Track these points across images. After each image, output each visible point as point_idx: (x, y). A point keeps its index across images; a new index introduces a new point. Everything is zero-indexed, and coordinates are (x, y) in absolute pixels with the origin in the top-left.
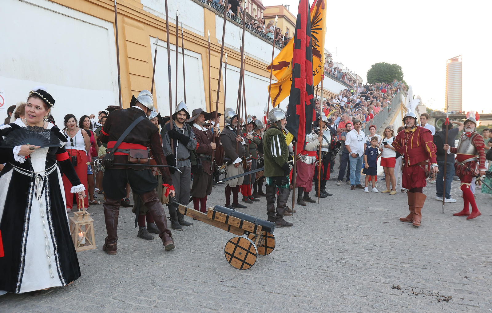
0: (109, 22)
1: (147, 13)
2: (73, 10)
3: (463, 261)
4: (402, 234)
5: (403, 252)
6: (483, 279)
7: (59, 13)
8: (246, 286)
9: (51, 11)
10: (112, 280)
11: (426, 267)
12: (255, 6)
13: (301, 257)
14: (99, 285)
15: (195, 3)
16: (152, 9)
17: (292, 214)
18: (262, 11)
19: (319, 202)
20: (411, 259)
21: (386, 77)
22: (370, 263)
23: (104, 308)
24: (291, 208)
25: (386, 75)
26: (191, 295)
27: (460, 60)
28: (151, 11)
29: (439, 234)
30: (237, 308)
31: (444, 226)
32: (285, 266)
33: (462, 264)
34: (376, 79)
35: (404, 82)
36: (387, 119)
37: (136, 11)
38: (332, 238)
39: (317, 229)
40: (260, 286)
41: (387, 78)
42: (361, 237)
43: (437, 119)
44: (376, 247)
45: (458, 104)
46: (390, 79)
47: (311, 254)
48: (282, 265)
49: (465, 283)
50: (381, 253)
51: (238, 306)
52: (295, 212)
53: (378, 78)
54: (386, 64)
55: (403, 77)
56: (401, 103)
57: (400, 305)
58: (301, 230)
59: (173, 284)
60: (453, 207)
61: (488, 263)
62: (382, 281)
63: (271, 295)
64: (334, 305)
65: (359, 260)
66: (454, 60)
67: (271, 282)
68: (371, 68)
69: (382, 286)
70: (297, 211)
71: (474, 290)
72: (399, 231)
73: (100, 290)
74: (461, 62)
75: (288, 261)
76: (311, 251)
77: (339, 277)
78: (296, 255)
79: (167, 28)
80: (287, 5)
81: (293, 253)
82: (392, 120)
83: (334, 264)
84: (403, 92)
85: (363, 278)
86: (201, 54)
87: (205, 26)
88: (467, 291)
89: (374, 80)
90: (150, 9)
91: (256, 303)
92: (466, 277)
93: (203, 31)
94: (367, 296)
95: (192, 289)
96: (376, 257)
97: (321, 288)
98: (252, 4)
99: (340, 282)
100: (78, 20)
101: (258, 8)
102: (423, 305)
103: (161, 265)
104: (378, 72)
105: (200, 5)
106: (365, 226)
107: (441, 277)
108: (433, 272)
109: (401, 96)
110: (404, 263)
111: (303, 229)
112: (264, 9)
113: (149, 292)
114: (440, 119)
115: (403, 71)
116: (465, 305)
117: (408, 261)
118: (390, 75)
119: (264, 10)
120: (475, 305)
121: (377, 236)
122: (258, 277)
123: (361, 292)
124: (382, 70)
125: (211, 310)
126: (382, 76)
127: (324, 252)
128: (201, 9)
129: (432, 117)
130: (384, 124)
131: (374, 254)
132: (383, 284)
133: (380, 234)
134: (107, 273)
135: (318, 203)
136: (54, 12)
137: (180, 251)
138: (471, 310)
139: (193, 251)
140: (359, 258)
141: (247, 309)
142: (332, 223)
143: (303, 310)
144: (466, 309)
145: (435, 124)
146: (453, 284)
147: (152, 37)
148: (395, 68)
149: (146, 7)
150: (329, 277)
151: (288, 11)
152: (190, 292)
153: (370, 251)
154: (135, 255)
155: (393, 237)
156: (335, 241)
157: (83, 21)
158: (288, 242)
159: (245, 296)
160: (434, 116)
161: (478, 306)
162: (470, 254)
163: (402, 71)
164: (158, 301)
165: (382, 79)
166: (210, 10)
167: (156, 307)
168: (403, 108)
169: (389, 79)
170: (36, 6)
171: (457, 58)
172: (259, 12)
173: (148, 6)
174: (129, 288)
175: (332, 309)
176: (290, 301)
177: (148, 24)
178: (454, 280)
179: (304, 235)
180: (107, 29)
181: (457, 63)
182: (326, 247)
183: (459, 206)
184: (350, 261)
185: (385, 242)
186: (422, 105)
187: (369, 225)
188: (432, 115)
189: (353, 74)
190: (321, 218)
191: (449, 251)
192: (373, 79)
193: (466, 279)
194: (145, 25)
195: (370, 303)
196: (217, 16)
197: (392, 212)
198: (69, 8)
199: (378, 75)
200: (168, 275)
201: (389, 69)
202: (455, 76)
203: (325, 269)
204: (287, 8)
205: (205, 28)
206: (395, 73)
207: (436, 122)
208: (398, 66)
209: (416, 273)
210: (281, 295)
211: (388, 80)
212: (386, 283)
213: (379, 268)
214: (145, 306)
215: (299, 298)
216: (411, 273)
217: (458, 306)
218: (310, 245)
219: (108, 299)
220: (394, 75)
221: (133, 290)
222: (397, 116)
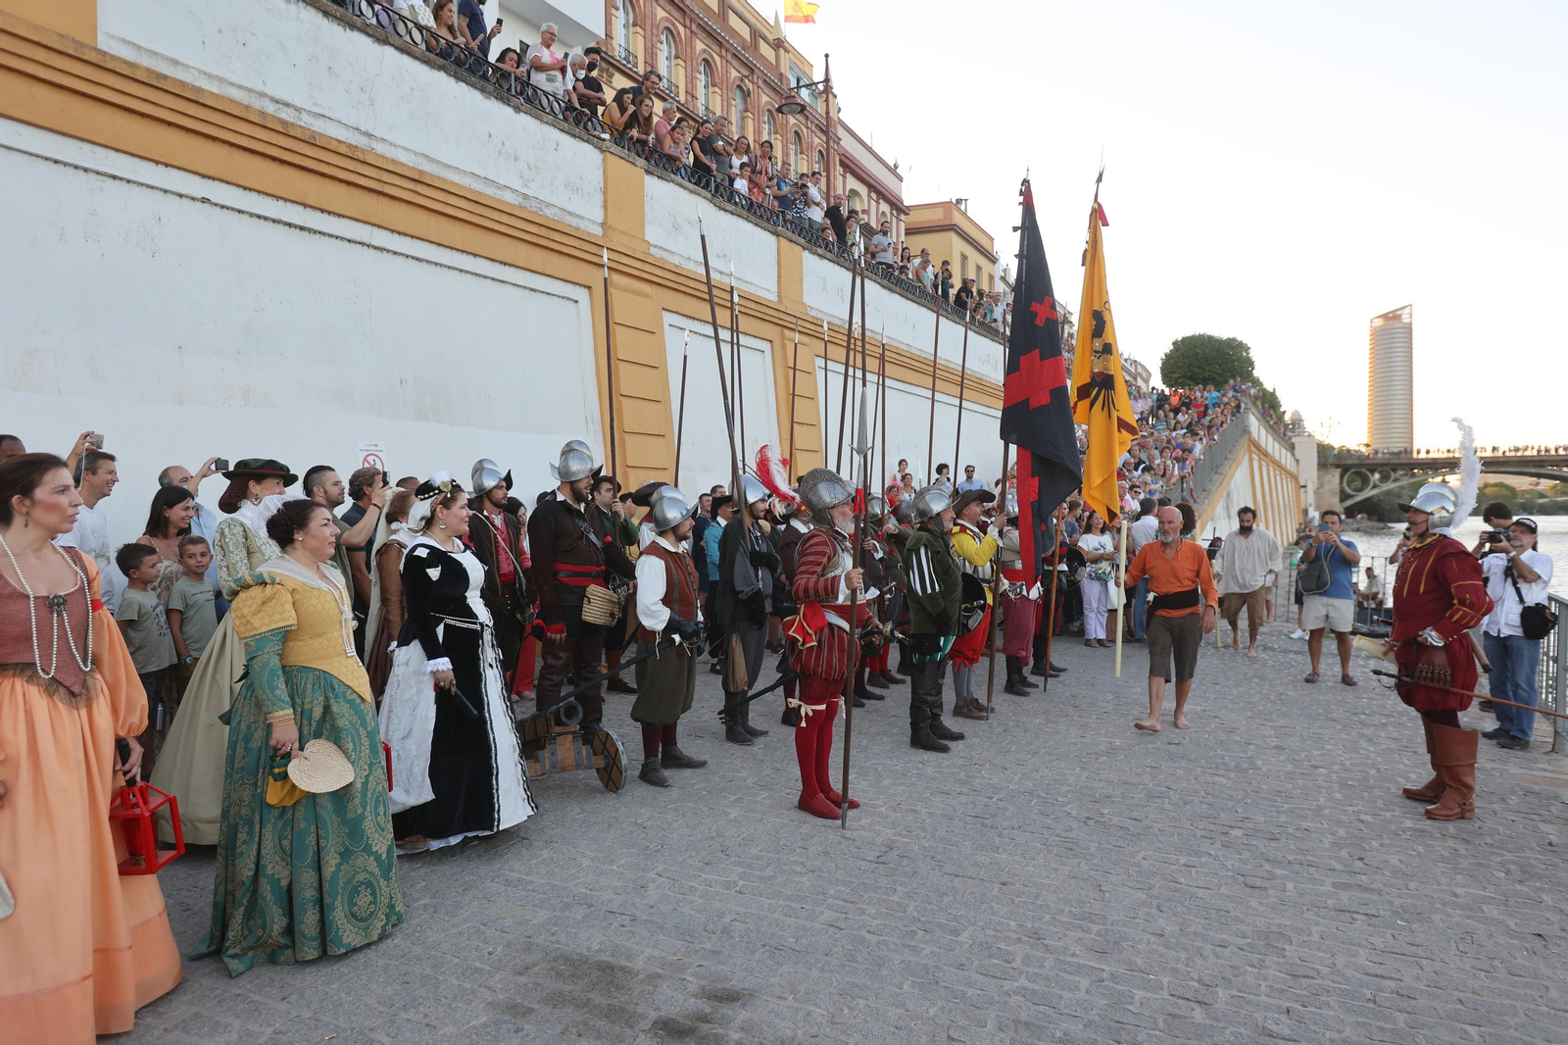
0: (581, 285)
1: (657, 259)
2: (512, 268)
3: (1361, 826)
4: (1233, 764)
5: (1230, 804)
6: (1398, 863)
7: (486, 277)
8: (905, 862)
9: (472, 274)
10: (644, 842)
11: (1278, 836)
12: (885, 207)
13: (1011, 809)
14: (624, 850)
15: (759, 229)
16: (668, 251)
17: (985, 714)
18: (902, 217)
19: (1047, 687)
20: (1247, 818)
21: (1209, 371)
22: (1158, 825)
23: (646, 891)
24: (983, 701)
25: (1210, 364)
26: (801, 874)
27: (1405, 319)
28: (665, 255)
29: (1317, 767)
30: (893, 901)
31: (1330, 750)
32: (980, 826)
33: (1357, 833)
34: (1185, 376)
35: (1256, 383)
36: (1210, 481)
37: (637, 259)
38: (1078, 770)
39: (1043, 751)
40: (933, 863)
41: (1213, 372)
42: (1139, 771)
43: (1345, 469)
44: (1172, 793)
45: (1403, 430)
46: (1220, 375)
47: (1033, 803)
48: (974, 824)
49: (1357, 870)
50: (1182, 804)
51: (895, 898)
52: (993, 710)
53: (1189, 374)
54: (1210, 338)
55: (1253, 369)
56: (1247, 437)
57: (1214, 907)
58: (1007, 752)
59: (763, 853)
60: (1360, 704)
61: (1417, 833)
62: (1183, 861)
63: (956, 880)
64: (1082, 902)
65: (1135, 819)
66: (1392, 317)
67: (955, 857)
68: (1172, 348)
69: (1180, 871)
70: (997, 707)
71: (1374, 886)
72: (1226, 758)
73: (629, 859)
74: (1411, 324)
75: (986, 816)
76: (1032, 796)
77: (1092, 850)
78: (1001, 804)
79: (710, 293)
80: (961, 200)
81: (995, 800)
82: (1223, 480)
83: (1082, 825)
84: (1253, 409)
85: (1141, 854)
86: (771, 341)
87: (779, 277)
88: (1358, 885)
89: (1180, 378)
90: (664, 250)
91: (930, 894)
92: (1361, 859)
93: (775, 288)
94: (1149, 889)
95: (802, 863)
96: (1172, 814)
97: (1056, 870)
98: (878, 203)
99: (1094, 861)
100: (521, 286)
101: (892, 210)
102: (1262, 909)
103: (732, 817)
104: (1188, 358)
105: (769, 231)
106: (1150, 746)
107: (1309, 858)
108: (1293, 847)
109: (1248, 419)
110: (1231, 827)
111: (1013, 749)
112: (907, 211)
113: (721, 866)
114: (1353, 470)
115: (1254, 354)
116: (1349, 911)
117: (1240, 824)
118: (1220, 365)
119: (906, 214)
120: (1369, 912)
121: (1176, 768)
122: (927, 845)
123: (1138, 882)
124: (1198, 353)
125: (844, 903)
126: (1199, 368)
127: (1060, 799)
128: (773, 239)
129: (1331, 465)
130: (1204, 493)
131: (1167, 806)
132: (1183, 868)
133: (1184, 763)
134: (631, 829)
135: (1045, 691)
136: (477, 275)
137: (761, 790)
138: (1359, 922)
139: (788, 791)
140: (1135, 815)
141: (913, 904)
142: (1075, 738)
143: (1022, 910)
144: (1350, 920)
145: (1341, 483)
146: (1330, 873)
147: (667, 310)
148: (1232, 348)
149: (655, 246)
150: (1071, 849)
151: (964, 214)
152: (799, 869)
153: (1158, 800)
154: (676, 796)
155: (1211, 771)
156: (1083, 778)
157: (531, 290)
158: (983, 777)
159: (906, 880)
160: (1337, 462)
161: (1376, 914)
162: (1380, 812)
163: (1250, 355)
164: (741, 883)
165: (1201, 377)
166: (791, 241)
167: (741, 893)
168: (1253, 448)
169: (1218, 374)
170: (446, 266)
171: (1399, 312)
172: (894, 219)
173: (659, 245)
174: (681, 859)
175: (1078, 909)
176: (995, 893)
177: (659, 284)
178: (1335, 864)
179: (1015, 763)
180: (577, 302)
181: (1400, 325)
182: (1064, 789)
183: (1374, 703)
184: (1116, 820)
185: (1194, 781)
186: (1306, 434)
187: (1159, 744)
188: (1331, 461)
189: (1126, 360)
190: (1051, 725)
191: (1333, 805)
192: (1176, 375)
193: (1359, 863)
194: (654, 286)
195: (1155, 902)
196: (807, 251)
197: (1214, 715)
198: (505, 264)
199: (1189, 367)
200: (749, 835)
201: (1218, 350)
202: (1394, 359)
203: (1064, 834)
204: (963, 208)
205: (779, 283)
206: (1233, 361)
207: (1342, 477)
208: (1241, 344)
209: (1254, 849)
210: (976, 881)
211: (1214, 378)
212: (1189, 866)
213: (1176, 837)
214: (719, 890)
215: (1013, 887)
216: (1243, 846)
217: (1334, 913)
218: (1029, 785)
219: (648, 875)
220: (1229, 365)
221: (690, 862)
222: (1239, 470)
